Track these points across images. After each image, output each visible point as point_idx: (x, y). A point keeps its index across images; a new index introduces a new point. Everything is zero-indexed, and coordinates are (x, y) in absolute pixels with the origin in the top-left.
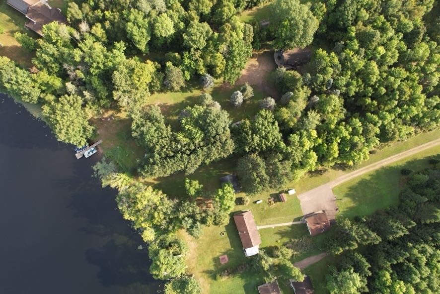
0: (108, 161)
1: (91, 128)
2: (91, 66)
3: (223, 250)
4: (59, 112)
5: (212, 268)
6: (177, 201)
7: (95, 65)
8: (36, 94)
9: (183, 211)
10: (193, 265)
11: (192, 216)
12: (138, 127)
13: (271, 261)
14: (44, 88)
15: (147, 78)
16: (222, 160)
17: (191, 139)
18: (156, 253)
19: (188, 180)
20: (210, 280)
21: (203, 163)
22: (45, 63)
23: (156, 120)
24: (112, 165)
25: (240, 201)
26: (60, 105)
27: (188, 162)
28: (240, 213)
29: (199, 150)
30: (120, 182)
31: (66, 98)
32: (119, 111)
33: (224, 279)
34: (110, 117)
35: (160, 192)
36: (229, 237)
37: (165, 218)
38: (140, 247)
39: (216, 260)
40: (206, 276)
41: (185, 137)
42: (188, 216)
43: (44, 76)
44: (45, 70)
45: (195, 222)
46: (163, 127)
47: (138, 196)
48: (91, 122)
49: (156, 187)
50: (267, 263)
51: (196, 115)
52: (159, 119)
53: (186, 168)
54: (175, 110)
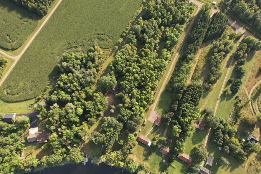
0: (94, 158)
1: (83, 153)
2: (70, 137)
3: (143, 151)
4: (73, 156)
5: (144, 158)
6: (121, 149)
7: (71, 136)
9: (125, 150)
10: (139, 162)
12: (95, 141)
15: (87, 127)
16: (122, 129)
17: (111, 132)
18: (128, 166)
19: (119, 142)
20: (147, 161)
21: (119, 134)
22: (57, 148)
23: (98, 135)
25: (135, 135)
26: (71, 154)
27: (115, 138)
28: (138, 138)
29: (115, 132)
30: (103, 158)
31: (71, 151)
32: (85, 142)
33: (150, 157)
34: (84, 146)
35: (115, 151)
36: (141, 146)
37: (122, 156)
39: (144, 155)
40: (145, 161)
41: (109, 132)
42: (127, 150)
43: (60, 151)
44: (58, 150)
45: (129, 150)
46: (101, 135)
47: (111, 157)
48: (81, 151)
49: (113, 151)
50: (155, 143)
51: (107, 125)
53: (115, 140)
54: (99, 128)
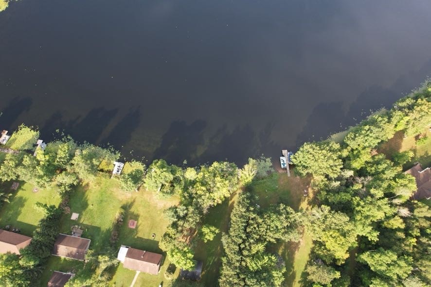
0: (269, 172)
1: (304, 172)
2: (361, 199)
3: (140, 228)
4: (329, 154)
5: (132, 210)
6: (205, 212)
7: (362, 203)
8: (353, 144)
9: (193, 213)
10: (145, 196)
11: (184, 218)
12: (288, 213)
13: (103, 266)
14: (355, 152)
15: (330, 244)
16: (218, 275)
17: (253, 256)
18: (173, 172)
19: (217, 231)
20: (124, 202)
21: (225, 255)
22: (378, 163)
23: (286, 233)
24: (265, 174)
25: (172, 269)
26: (335, 158)
27: (233, 241)
28: (161, 263)
29: (239, 258)
30: (247, 173)
31: (339, 165)
32: (309, 203)
33: (117, 215)
34: (307, 193)
35: (220, 202)
36: (148, 240)
37: (196, 194)
38: (185, 162)
39: (136, 217)
40: (130, 201)
41: (258, 252)
42: (186, 214)
43: (366, 157)
44: (371, 160)
45: (179, 217)
46: (277, 236)
47: (227, 182)
48: (309, 175)
49: (226, 200)
50: (104, 262)
51: (274, 273)
52: (286, 235)
53: (229, 236)
54: (288, 255)
